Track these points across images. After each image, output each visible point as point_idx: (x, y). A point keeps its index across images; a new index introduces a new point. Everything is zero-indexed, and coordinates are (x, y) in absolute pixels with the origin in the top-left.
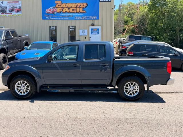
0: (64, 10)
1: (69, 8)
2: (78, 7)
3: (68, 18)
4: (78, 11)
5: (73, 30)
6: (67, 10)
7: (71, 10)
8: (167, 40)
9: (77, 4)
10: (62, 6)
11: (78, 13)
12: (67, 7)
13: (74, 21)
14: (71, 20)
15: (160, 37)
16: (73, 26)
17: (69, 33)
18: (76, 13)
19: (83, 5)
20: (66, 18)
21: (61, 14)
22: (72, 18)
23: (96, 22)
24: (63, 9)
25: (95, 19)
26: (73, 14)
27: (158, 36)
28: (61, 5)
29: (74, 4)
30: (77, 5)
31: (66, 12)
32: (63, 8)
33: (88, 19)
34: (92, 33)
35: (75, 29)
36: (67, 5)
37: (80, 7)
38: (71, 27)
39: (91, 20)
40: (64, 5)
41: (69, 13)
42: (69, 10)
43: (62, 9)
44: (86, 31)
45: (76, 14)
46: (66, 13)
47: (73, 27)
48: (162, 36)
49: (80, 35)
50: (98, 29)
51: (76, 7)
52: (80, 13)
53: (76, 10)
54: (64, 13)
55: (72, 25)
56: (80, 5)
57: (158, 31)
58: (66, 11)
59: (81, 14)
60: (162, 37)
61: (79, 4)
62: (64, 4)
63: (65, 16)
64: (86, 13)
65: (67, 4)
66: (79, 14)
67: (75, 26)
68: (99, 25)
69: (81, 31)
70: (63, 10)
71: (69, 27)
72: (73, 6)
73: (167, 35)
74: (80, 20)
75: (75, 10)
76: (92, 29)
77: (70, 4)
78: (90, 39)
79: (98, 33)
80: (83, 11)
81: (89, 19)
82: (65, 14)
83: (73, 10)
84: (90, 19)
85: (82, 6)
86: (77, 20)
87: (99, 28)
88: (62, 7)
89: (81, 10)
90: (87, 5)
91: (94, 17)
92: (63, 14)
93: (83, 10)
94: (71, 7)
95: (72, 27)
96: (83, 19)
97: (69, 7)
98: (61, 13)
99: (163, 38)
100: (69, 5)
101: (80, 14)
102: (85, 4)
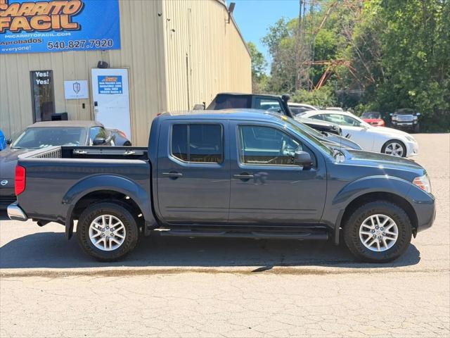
0: (15, 25)
1: (29, 18)
2: (56, 11)
3: (27, 48)
4: (56, 24)
5: (45, 82)
6: (25, 25)
7: (34, 23)
8: (438, 102)
9: (54, 3)
10: (9, 11)
11: (57, 30)
12: (23, 15)
13: (46, 56)
14: (39, 53)
15: (417, 93)
16: (45, 71)
17: (33, 93)
18: (51, 30)
19: (72, 7)
20: (20, 49)
21: (6, 36)
22: (39, 48)
23: (112, 56)
24: (12, 20)
25: (108, 49)
26: (43, 35)
27: (412, 89)
28: (5, 10)
29: (44, 6)
30: (53, 7)
31: (20, 30)
32: (12, 18)
33: (88, 47)
34: (103, 89)
35: (50, 78)
36: (23, 10)
37: (61, 13)
38: (37, 74)
39: (98, 52)
40: (13, 10)
41: (28, 31)
42: (29, 23)
43: (9, 19)
44: (84, 84)
45: (51, 34)
46: (20, 32)
47: (45, 75)
48: (426, 90)
49: (66, 98)
50: (119, 79)
51: (50, 14)
52: (62, 29)
53: (51, 22)
54: (14, 32)
55: (42, 69)
56: (63, 7)
57: (414, 75)
58: (20, 26)
59: (67, 34)
60: (424, 93)
61: (58, 5)
62: (16, 7)
63: (20, 42)
64: (80, 30)
65: (24, 6)
66: (58, 34)
67: (50, 72)
68: (123, 65)
69: (69, 85)
70: (10, 23)
71: (33, 73)
72: (41, 11)
73: (441, 87)
74: (65, 50)
75: (46, 22)
76: (100, 78)
77: (31, 6)
78: (96, 108)
79: (120, 89)
80: (71, 26)
81: (89, 49)
82: (18, 36)
83: (41, 22)
84: (94, 49)
85: (66, 11)
86: (54, 51)
87: (123, 73)
88: (9, 15)
89: (65, 24)
90: (83, 7)
91: (105, 42)
92: (13, 36)
93: (70, 21)
94: (36, 15)
95: (41, 75)
96: (74, 50)
97: (28, 13)
98: (5, 33)
99: (429, 95)
100: (30, 9)
101: (63, 34)
102: (77, 5)
